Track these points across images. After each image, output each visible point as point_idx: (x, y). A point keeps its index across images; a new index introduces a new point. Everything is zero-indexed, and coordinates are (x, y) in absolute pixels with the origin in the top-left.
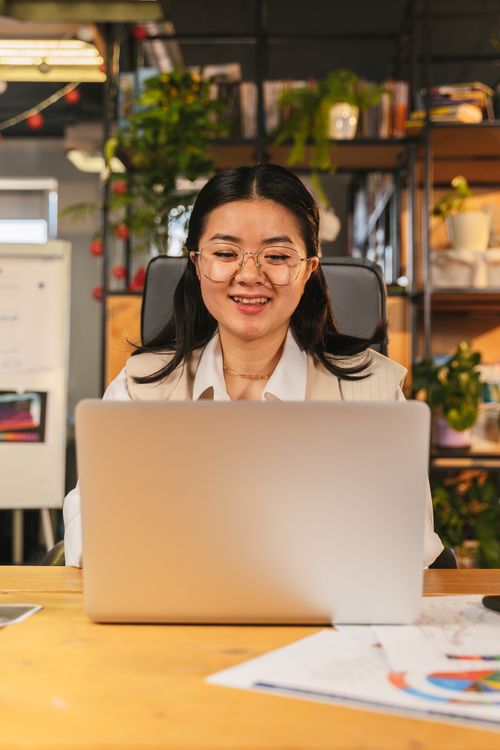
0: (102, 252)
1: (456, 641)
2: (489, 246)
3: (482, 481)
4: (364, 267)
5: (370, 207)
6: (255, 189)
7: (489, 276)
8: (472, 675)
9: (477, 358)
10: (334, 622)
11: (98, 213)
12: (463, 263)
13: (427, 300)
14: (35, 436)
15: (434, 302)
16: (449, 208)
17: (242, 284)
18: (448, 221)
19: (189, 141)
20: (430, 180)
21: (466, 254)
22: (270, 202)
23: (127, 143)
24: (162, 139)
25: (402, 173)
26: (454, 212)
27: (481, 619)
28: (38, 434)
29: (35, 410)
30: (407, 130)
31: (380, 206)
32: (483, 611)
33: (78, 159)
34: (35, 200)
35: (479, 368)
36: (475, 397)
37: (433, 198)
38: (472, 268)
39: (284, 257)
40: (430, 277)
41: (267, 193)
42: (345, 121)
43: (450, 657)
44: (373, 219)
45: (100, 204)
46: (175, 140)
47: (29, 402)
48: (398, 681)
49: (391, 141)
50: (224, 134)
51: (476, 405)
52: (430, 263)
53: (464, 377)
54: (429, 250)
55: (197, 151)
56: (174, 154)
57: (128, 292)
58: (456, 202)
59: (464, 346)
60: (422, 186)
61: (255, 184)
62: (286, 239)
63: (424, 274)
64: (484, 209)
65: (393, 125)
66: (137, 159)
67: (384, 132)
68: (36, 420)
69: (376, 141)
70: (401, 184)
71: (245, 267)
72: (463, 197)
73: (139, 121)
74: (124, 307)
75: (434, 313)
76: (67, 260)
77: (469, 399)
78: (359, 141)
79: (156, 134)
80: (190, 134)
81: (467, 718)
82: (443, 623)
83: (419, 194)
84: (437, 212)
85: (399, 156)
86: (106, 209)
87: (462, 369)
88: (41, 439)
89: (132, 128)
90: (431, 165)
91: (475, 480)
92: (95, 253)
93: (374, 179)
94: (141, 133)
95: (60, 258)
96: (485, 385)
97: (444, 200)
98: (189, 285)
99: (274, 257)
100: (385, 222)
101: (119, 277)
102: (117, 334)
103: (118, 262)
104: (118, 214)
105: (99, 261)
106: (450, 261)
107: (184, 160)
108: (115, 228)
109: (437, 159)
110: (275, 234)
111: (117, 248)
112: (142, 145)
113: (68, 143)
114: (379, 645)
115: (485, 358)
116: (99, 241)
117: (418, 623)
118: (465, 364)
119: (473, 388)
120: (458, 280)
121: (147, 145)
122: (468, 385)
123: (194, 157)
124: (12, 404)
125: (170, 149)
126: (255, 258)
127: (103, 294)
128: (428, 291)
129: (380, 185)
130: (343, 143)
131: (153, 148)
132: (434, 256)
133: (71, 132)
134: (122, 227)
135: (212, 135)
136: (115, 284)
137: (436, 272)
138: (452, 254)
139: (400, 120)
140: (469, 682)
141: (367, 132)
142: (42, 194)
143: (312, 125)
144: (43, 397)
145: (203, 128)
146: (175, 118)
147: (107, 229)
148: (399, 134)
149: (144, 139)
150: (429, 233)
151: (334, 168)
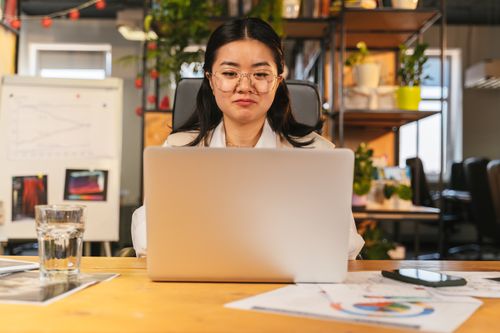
0: (142, 85)
1: (368, 290)
2: (380, 84)
3: (373, 227)
4: (308, 85)
5: (305, 63)
6: (246, 33)
7: (379, 103)
8: (379, 304)
9: (370, 153)
10: (295, 281)
11: (140, 61)
12: (363, 95)
13: (341, 117)
14: (101, 197)
15: (345, 120)
16: (355, 61)
17: (241, 92)
18: (354, 70)
19: (196, 18)
20: (344, 45)
21: (365, 89)
22: (256, 41)
23: (158, 18)
24: (180, 16)
25: (326, 41)
26: (358, 64)
27: (381, 282)
28: (103, 196)
29: (101, 182)
30: (330, 13)
31: (312, 62)
32: (382, 278)
33: (125, 32)
34: (97, 58)
35: (371, 159)
36: (370, 176)
37: (346, 56)
38: (368, 97)
39: (265, 75)
40: (343, 103)
41: (253, 36)
42: (292, 6)
43: (366, 297)
44: (307, 70)
45: (141, 56)
46: (187, 17)
47: (97, 176)
48: (337, 307)
49: (320, 20)
50: (218, 14)
51: (369, 180)
52: (343, 95)
53: (363, 164)
54: (343, 87)
55: (201, 24)
56: (187, 25)
57: (157, 110)
58: (359, 57)
59: (363, 145)
60: (339, 49)
61: (246, 30)
62: (266, 64)
63: (339, 101)
64: (377, 62)
65: (321, 11)
66: (164, 28)
67: (316, 14)
68: (101, 188)
69: (311, 20)
70: (326, 47)
72: (364, 55)
73: (165, 5)
74: (155, 119)
75: (345, 127)
76: (120, 90)
77: (366, 177)
78: (300, 19)
79: (176, 13)
80: (197, 13)
81: (379, 323)
82: (359, 283)
83: (337, 54)
84: (348, 64)
85: (325, 29)
86: (145, 59)
87: (362, 159)
88: (105, 199)
89: (161, 9)
90: (345, 36)
91: (368, 227)
92: (138, 87)
93: (308, 44)
94: (166, 13)
95: (116, 89)
96: (375, 169)
97: (352, 57)
98: (206, 92)
99: (259, 75)
100: (315, 71)
101: (152, 102)
102: (151, 136)
103: (151, 93)
104: (152, 63)
105: (140, 91)
106: (356, 93)
107: (193, 29)
108: (150, 71)
109: (348, 32)
110: (260, 61)
111: (151, 84)
112: (167, 19)
113: (119, 22)
114: (324, 292)
115: (376, 153)
116: (140, 79)
117: (344, 283)
118: (364, 156)
119: (368, 170)
120: (360, 104)
121: (171, 19)
122: (365, 168)
123: (199, 28)
124: (87, 178)
125: (185, 22)
126: (248, 76)
127: (142, 112)
128: (342, 111)
129: (312, 49)
130: (291, 20)
131: (174, 21)
132: (345, 90)
133: (120, 15)
134: (154, 71)
135: (210, 14)
136: (150, 106)
137: (346, 100)
138: (356, 89)
139: (325, 7)
140: (377, 307)
141: (306, 14)
142: (102, 54)
143: (272, 9)
144: (106, 173)
145: (205, 10)
146: (188, 3)
147: (145, 72)
148: (325, 16)
149: (168, 16)
150: (343, 76)
151: (285, 36)
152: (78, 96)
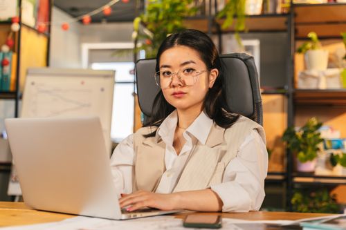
7: (327, 83)
12: (314, 77)
16: (307, 49)
19: (174, 18)
21: (314, 72)
22: (183, 46)
38: (318, 79)
39: (193, 70)
46: (167, 18)
55: (177, 23)
56: (166, 24)
59: (313, 120)
66: (149, 27)
67: (279, 10)
69: (275, 15)
71: (174, 79)
73: (151, 9)
78: (263, 15)
80: (174, 14)
84: (300, 51)
89: (147, 12)
97: (304, 45)
106: (307, 76)
118: (311, 129)
121: (153, 20)
123: (176, 26)
130: (254, 16)
135: (186, 15)
137: (301, 82)
138: (308, 72)
143: (236, 8)
145: (181, 11)
146: (167, 7)
151: (247, 30)
152: (83, 83)
